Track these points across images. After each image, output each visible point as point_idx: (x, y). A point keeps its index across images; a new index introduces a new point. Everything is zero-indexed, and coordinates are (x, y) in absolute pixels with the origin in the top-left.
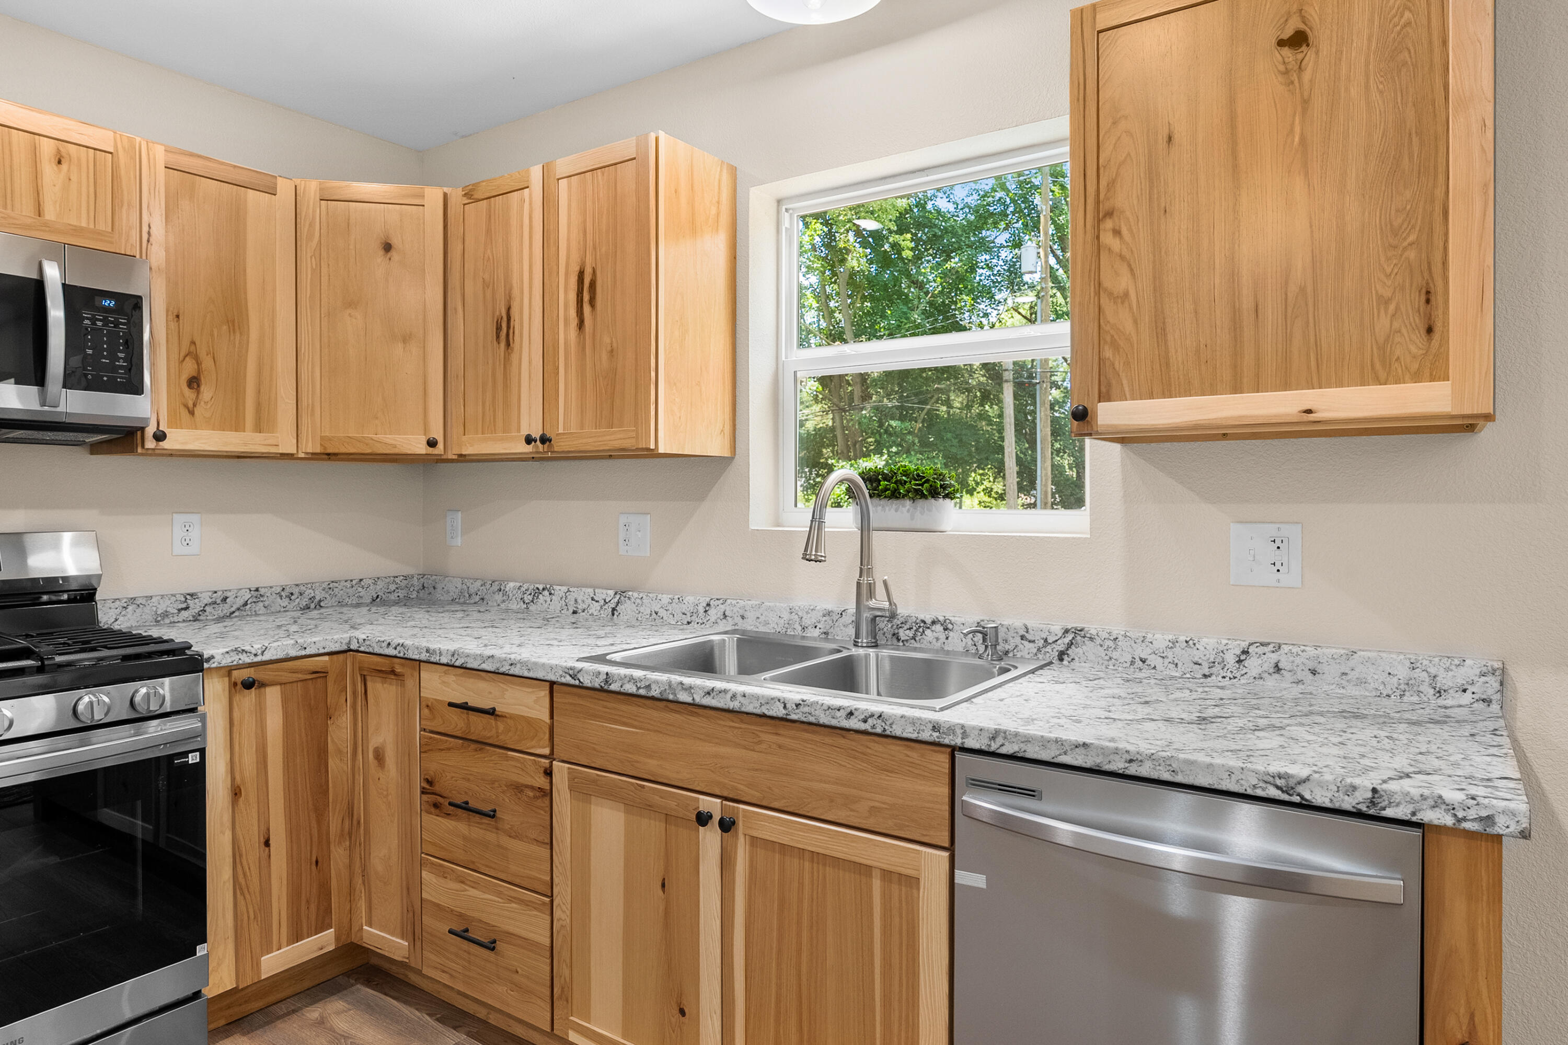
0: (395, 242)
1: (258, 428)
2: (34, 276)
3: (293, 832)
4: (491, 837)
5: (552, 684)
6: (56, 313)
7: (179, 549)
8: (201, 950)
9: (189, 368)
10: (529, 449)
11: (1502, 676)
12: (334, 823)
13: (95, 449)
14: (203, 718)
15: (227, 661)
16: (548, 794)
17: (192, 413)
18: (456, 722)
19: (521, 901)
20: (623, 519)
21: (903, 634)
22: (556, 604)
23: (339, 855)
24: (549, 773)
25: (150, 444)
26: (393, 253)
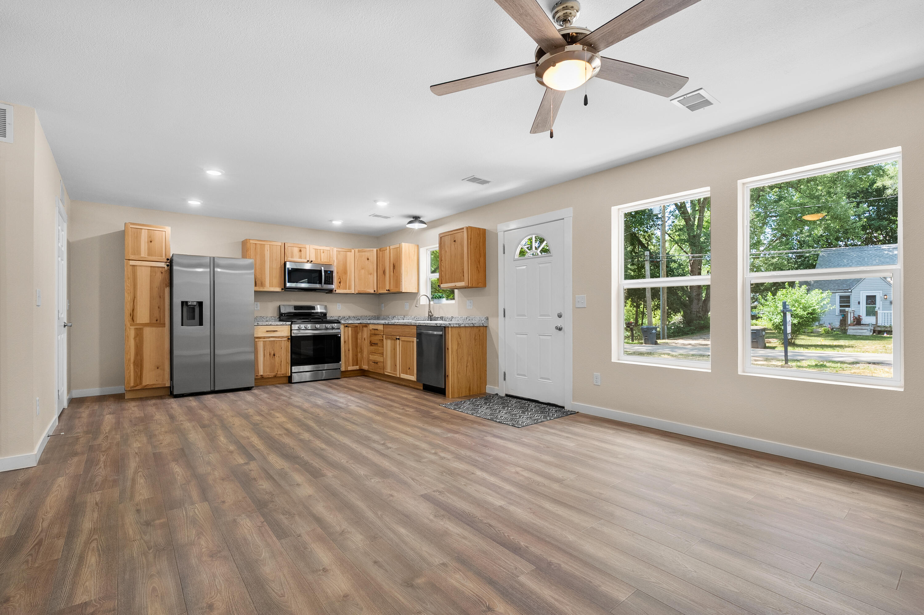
0: (369, 258)
1: (349, 289)
2: (320, 269)
3: (352, 349)
4: (377, 348)
5: (383, 324)
6: (323, 274)
7: (338, 309)
8: (340, 362)
9: (339, 280)
10: (387, 292)
11: (487, 319)
12: (359, 350)
13: (327, 293)
14: (341, 330)
15: (344, 323)
16: (383, 340)
17: (339, 287)
18: (373, 332)
19: (380, 356)
20: (405, 303)
21: (436, 319)
22: (396, 319)
23: (359, 355)
24: (383, 337)
25: (334, 292)
26: (369, 260)
